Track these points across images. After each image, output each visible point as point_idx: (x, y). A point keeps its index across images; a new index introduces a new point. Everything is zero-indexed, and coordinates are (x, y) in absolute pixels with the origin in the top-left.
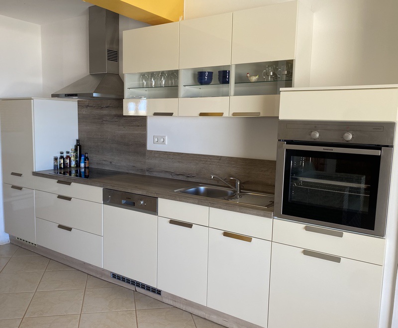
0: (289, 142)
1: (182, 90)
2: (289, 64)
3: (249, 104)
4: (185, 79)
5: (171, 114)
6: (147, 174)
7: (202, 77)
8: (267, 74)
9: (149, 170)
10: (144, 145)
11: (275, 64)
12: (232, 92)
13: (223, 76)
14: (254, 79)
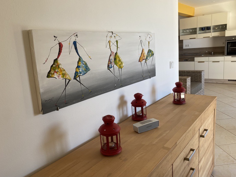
0: (228, 41)
1: (198, 32)
2: (226, 25)
3: (216, 34)
4: (198, 30)
5: (195, 38)
6: (184, 55)
7: (202, 29)
8: (220, 27)
9: (184, 54)
10: (183, 48)
11: (222, 25)
12: (212, 32)
13: (208, 28)
14: (217, 28)
